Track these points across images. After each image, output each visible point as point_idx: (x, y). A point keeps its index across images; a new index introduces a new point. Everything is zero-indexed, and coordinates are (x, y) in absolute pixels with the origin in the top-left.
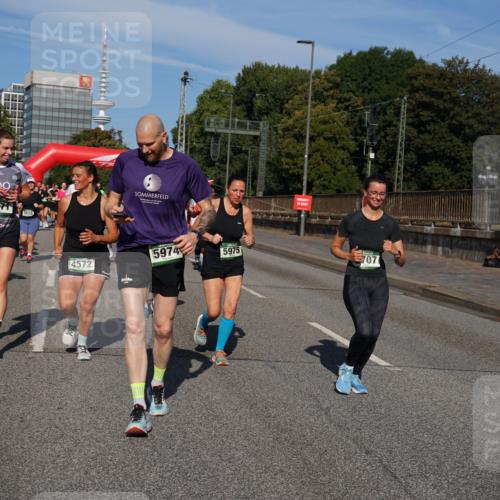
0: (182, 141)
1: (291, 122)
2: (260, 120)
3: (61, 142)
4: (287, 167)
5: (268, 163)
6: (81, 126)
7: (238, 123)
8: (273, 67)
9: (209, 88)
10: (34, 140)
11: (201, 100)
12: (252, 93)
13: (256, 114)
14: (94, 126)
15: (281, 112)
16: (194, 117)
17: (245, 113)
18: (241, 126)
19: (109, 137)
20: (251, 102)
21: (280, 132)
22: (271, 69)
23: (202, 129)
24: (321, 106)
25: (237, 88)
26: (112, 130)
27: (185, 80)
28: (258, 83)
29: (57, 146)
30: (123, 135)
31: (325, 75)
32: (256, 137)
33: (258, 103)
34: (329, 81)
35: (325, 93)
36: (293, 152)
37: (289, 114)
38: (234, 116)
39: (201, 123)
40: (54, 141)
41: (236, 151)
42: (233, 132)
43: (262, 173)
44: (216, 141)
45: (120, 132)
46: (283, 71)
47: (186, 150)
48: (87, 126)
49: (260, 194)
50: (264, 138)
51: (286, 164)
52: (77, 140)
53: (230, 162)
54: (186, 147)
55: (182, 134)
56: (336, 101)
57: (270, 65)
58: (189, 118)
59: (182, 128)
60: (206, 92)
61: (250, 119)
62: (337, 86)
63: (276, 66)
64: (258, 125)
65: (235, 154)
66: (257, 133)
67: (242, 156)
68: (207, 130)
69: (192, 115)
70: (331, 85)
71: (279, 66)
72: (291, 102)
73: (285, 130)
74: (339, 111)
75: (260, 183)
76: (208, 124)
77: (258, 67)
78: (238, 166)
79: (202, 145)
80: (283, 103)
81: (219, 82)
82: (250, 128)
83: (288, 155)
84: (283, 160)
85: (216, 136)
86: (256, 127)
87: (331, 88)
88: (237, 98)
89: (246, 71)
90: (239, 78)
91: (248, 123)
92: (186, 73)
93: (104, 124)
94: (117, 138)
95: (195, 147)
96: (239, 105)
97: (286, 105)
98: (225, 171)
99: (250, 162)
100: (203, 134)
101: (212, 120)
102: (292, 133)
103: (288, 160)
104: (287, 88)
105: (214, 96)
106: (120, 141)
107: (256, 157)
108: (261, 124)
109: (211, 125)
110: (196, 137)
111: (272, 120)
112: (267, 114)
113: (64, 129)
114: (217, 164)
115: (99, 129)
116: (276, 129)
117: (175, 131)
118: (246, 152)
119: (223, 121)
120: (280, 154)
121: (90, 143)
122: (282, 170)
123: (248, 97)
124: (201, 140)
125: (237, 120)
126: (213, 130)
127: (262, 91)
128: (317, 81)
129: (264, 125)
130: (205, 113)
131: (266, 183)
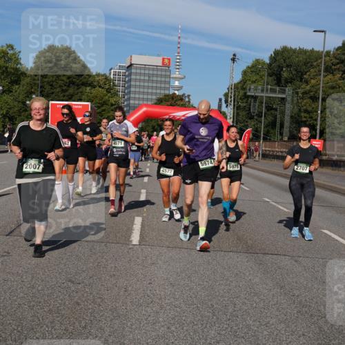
0: (231, 101)
1: (308, 88)
2: (286, 87)
3: (149, 103)
4: (304, 119)
5: (292, 117)
6: (162, 92)
7: (271, 89)
8: (296, 49)
9: (250, 65)
10: (132, 102)
11: (245, 73)
12: (280, 68)
13: (283, 82)
14: (171, 92)
15: (301, 81)
16: (240, 85)
17: (275, 82)
18: (273, 91)
19: (182, 99)
20: (280, 74)
21: (300, 95)
22: (294, 51)
23: (245, 93)
24: (330, 76)
25: (270, 65)
26: (184, 94)
27: (233, 60)
28: (284, 60)
29: (146, 105)
30: (191, 97)
31: (334, 54)
32: (283, 99)
33: (285, 74)
34: (336, 58)
35: (333, 67)
36: (310, 109)
37: (307, 82)
38: (268, 84)
39: (244, 89)
40: (145, 102)
41: (269, 108)
42: (267, 95)
43: (287, 124)
44: (255, 101)
45: (189, 96)
46: (302, 52)
47: (234, 108)
48: (167, 92)
49: (286, 139)
50: (289, 99)
51: (305, 117)
52: (160, 102)
53: (265, 116)
54: (234, 105)
55: (231, 97)
56: (341, 73)
57: (293, 47)
58: (236, 86)
59: (231, 93)
60: (248, 67)
61: (279, 86)
62: (342, 62)
63: (298, 49)
64: (285, 90)
65: (268, 110)
66: (284, 96)
67: (273, 112)
68: (249, 94)
69: (238, 83)
70: (338, 61)
71: (300, 49)
72: (308, 74)
73: (304, 93)
74: (343, 79)
75: (286, 131)
76: (250, 90)
77: (285, 49)
78: (270, 118)
79: (244, 104)
80: (302, 74)
81: (257, 60)
82: (279, 92)
83: (306, 111)
84: (302, 114)
85: (255, 98)
86: (284, 92)
87: (338, 63)
88: (270, 71)
89: (277, 53)
90: (271, 58)
91: (278, 88)
92: (234, 55)
93: (178, 90)
94: (187, 100)
95: (240, 106)
96: (271, 76)
97: (305, 76)
98: (261, 122)
99: (278, 116)
100: (246, 97)
101: (252, 87)
102: (309, 96)
103: (306, 115)
104: (305, 64)
105: (254, 70)
106: (189, 102)
107: (283, 113)
108: (287, 89)
109: (252, 90)
110: (241, 99)
111: (294, 87)
112: (291, 82)
113: (152, 94)
114: (255, 117)
115: (175, 94)
116: (297, 93)
117: (226, 95)
118: (276, 110)
119: (260, 88)
120: (300, 110)
121: (169, 103)
122: (302, 122)
123: (277, 71)
124: (245, 101)
125: (269, 87)
126: (253, 94)
127: (288, 66)
128: (328, 58)
129: (289, 90)
130: (248, 82)
131: (290, 131)
